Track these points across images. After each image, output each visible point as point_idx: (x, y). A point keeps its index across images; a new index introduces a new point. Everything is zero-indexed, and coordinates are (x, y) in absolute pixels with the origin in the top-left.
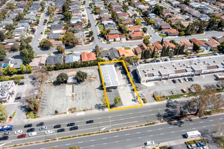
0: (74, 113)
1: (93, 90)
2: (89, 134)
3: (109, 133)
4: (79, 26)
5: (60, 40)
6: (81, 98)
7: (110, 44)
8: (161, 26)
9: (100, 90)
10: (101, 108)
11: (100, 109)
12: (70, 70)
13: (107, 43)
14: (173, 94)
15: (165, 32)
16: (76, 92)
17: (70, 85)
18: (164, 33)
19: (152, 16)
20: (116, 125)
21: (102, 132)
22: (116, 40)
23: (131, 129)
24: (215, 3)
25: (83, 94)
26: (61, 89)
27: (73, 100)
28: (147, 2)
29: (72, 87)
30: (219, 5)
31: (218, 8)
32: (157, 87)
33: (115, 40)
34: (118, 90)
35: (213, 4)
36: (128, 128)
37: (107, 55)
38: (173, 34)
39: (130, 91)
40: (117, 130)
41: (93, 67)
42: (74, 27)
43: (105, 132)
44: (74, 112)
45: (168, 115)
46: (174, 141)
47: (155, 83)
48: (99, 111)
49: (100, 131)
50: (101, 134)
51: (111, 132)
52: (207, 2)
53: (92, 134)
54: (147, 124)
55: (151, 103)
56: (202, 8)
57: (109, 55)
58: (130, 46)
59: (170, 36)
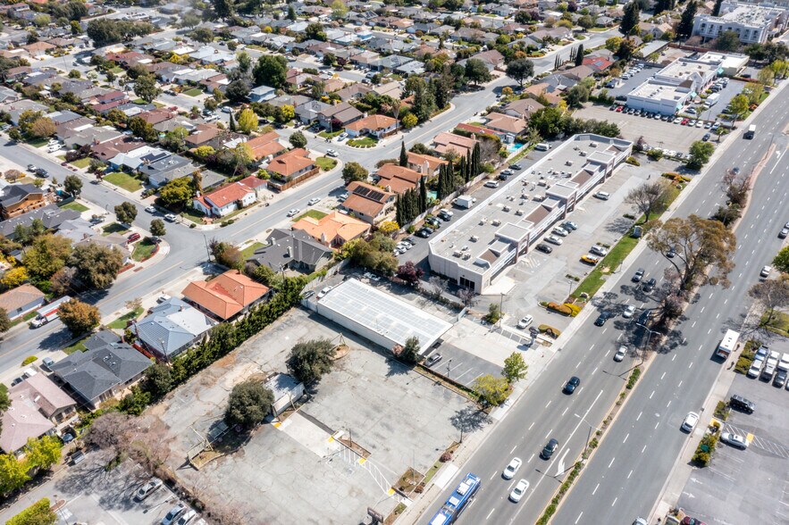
0: (426, 489)
1: (383, 385)
2: (551, 511)
3: (586, 467)
4: (29, 202)
5: (16, 286)
6: (384, 433)
7: (235, 223)
8: (333, 117)
9: (402, 373)
10: (479, 421)
11: (480, 424)
12: (214, 368)
13: (222, 226)
14: (577, 280)
15: (361, 131)
16: (341, 423)
17: (286, 416)
18: (358, 133)
19: (264, 95)
20: (572, 435)
21: (571, 479)
22: (244, 204)
23: (615, 419)
24: (382, 22)
25: (368, 415)
26: (271, 449)
27: (366, 453)
28: (190, 55)
29: (308, 419)
30: (399, 26)
31: (402, 33)
32: (527, 282)
33: (239, 206)
34: (449, 344)
35: (378, 24)
36: (605, 422)
37: (288, 261)
38: (388, 131)
39: (484, 329)
40: (594, 445)
41: (283, 318)
42: (11, 215)
43: (574, 474)
44: (423, 484)
45: (634, 333)
46: (715, 383)
47: (507, 275)
48: (485, 434)
49: (565, 480)
50: (572, 487)
51: (586, 462)
52: (358, 23)
53: (555, 502)
54: (627, 383)
55: (568, 328)
56: (368, 42)
57: (291, 256)
58: (310, 205)
59: (382, 136)
